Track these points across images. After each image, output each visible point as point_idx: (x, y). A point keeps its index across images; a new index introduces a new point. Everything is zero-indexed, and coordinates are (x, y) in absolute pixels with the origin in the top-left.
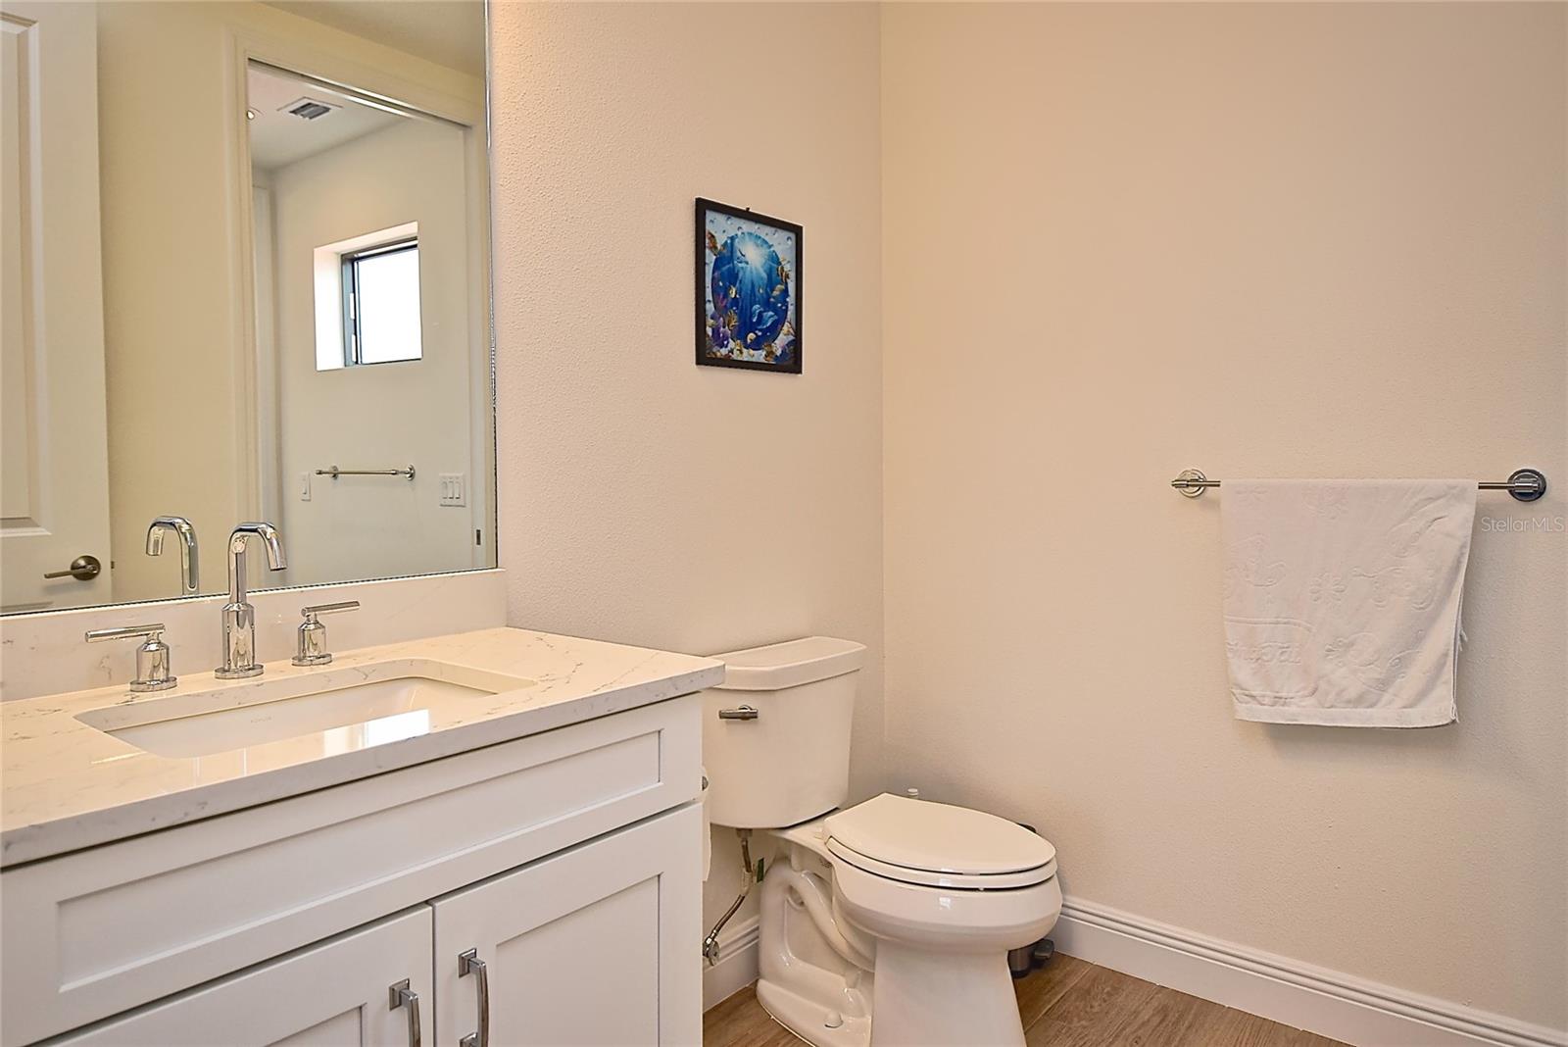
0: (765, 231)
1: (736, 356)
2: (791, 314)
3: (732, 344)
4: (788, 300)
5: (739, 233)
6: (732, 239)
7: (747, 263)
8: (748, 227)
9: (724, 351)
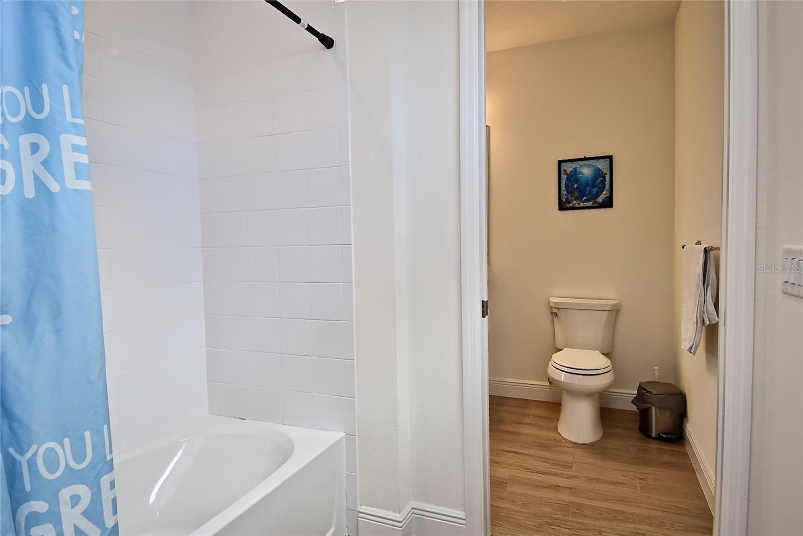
0: (591, 162)
1: (577, 205)
2: (607, 186)
3: (575, 202)
4: (606, 182)
5: (578, 166)
6: (575, 169)
7: (583, 175)
8: (581, 163)
9: (570, 205)
